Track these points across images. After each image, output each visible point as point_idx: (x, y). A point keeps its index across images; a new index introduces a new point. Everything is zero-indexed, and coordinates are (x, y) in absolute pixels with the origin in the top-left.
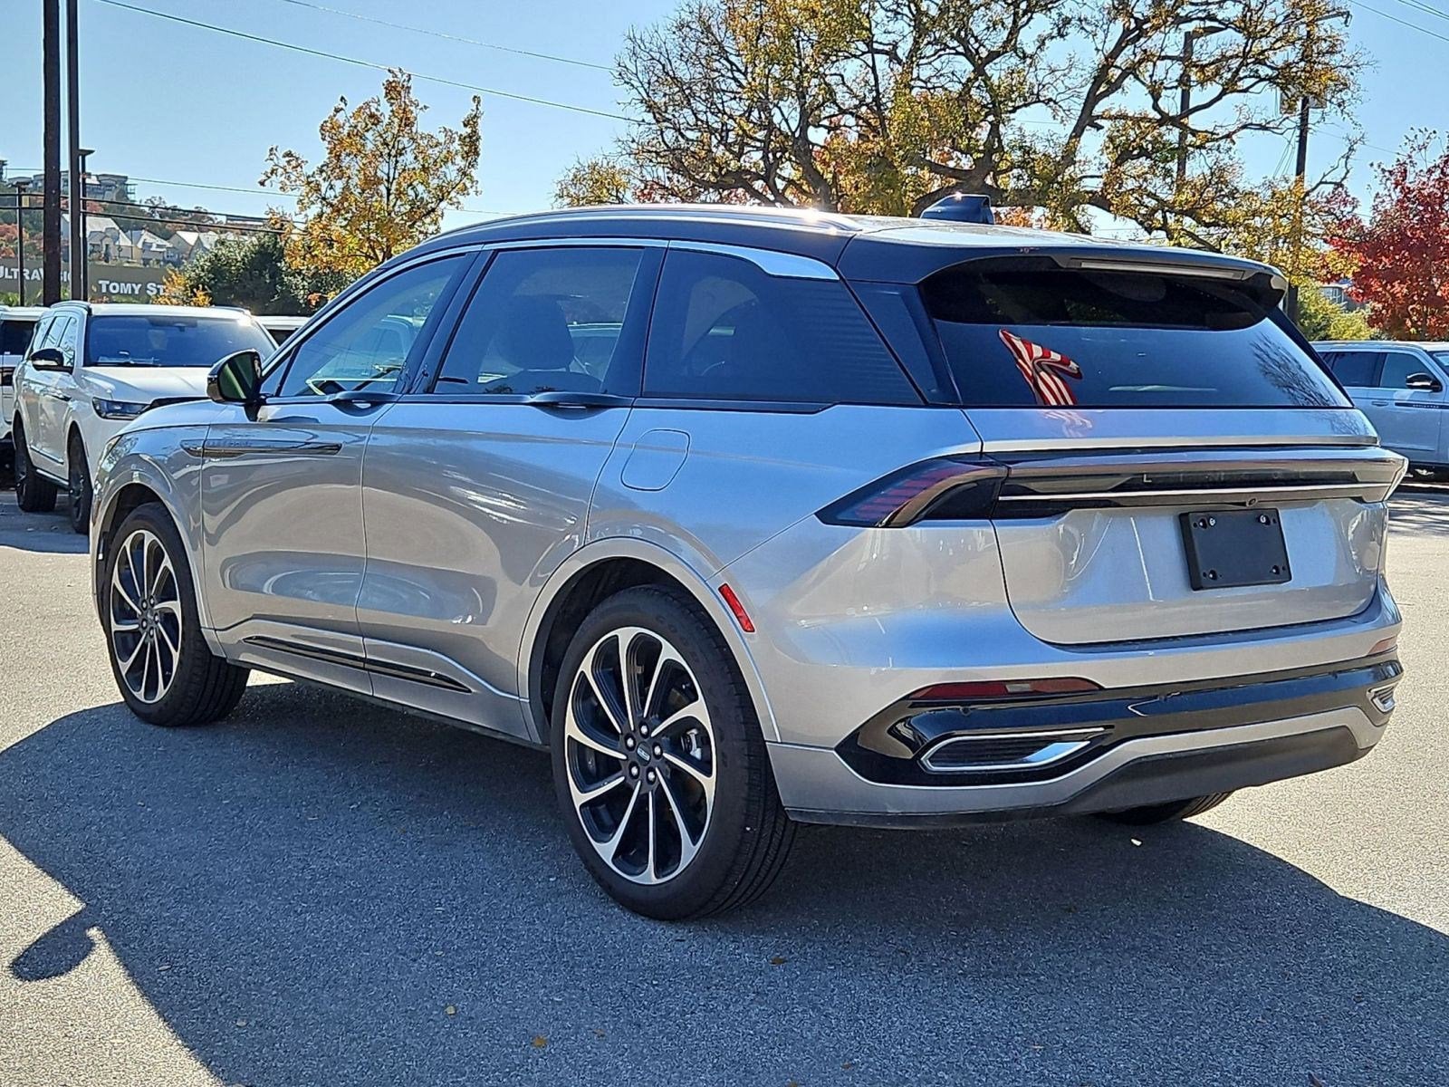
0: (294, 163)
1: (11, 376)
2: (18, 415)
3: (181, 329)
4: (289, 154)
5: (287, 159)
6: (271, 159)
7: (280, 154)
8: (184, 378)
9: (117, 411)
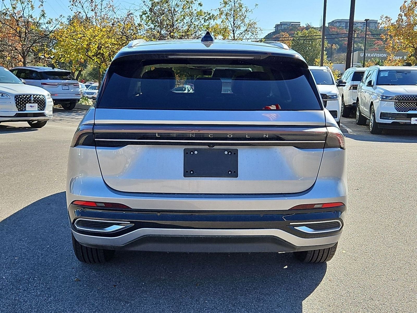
0: (388, 20)
1: (357, 87)
2: (358, 98)
3: (406, 74)
4: (387, 17)
5: (386, 19)
6: (381, 19)
7: (384, 17)
8: (405, 89)
9: (384, 99)
